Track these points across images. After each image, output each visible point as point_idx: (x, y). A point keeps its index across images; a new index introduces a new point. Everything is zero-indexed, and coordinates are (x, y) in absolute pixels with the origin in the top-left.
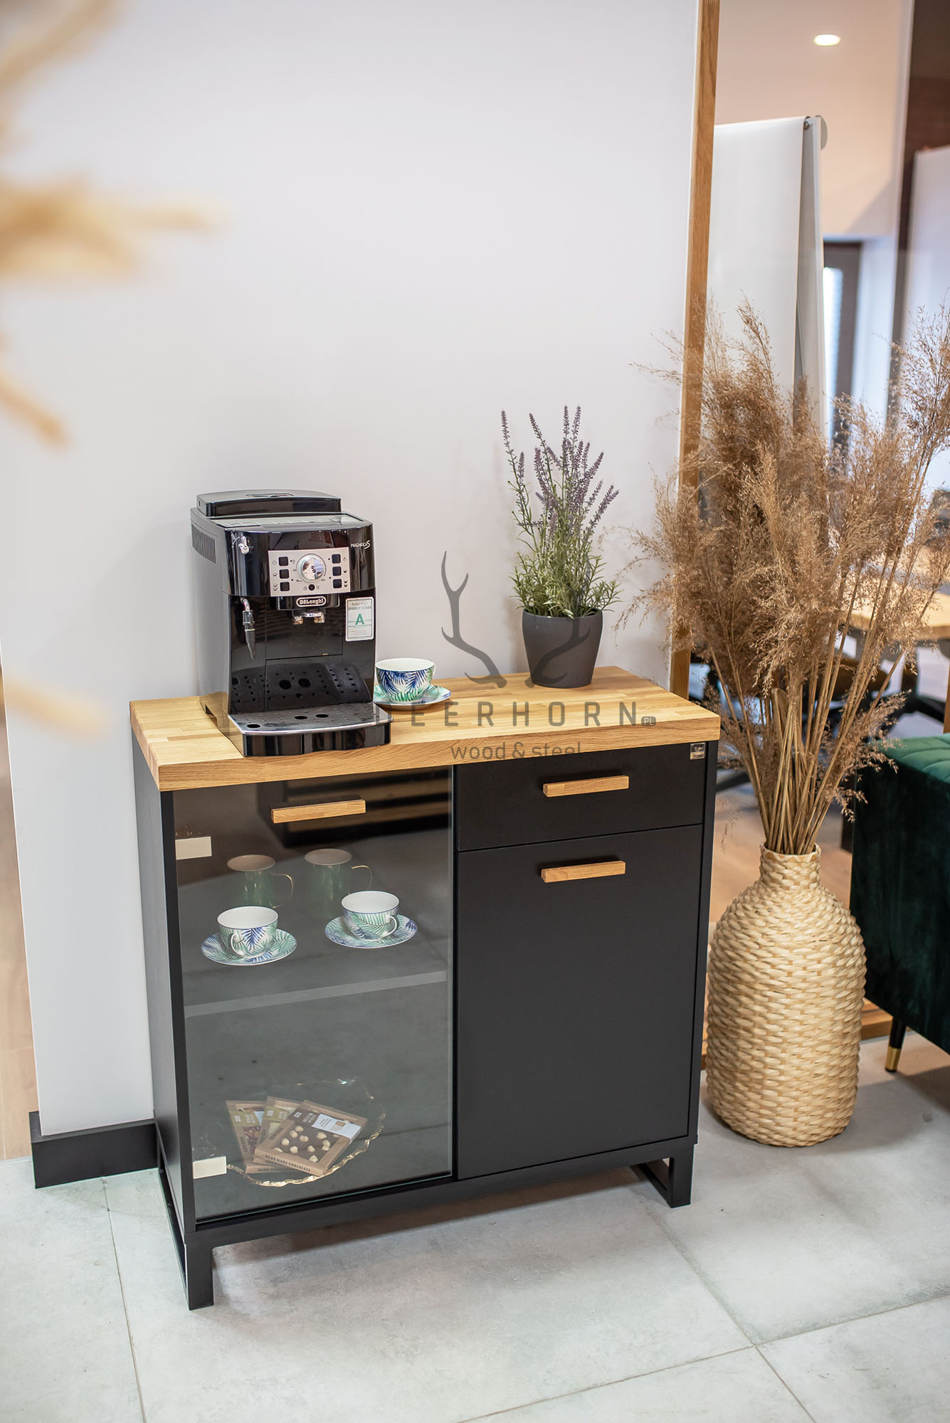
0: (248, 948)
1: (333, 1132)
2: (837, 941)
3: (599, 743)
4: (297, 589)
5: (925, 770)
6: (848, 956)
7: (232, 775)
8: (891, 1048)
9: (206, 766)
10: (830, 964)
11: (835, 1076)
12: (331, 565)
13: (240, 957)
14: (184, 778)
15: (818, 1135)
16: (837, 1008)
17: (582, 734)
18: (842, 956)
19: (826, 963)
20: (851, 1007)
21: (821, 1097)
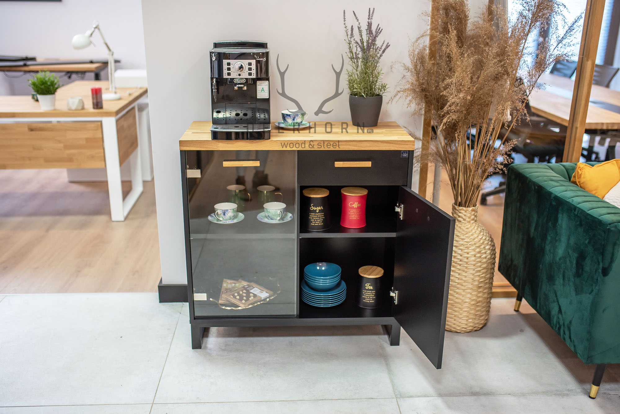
0: (223, 217)
1: (257, 294)
2: (478, 246)
3: (359, 147)
4: (234, 75)
5: (527, 176)
6: (483, 253)
7: (207, 146)
8: (517, 301)
9: (197, 142)
10: (473, 255)
11: (474, 304)
12: (248, 67)
13: (221, 221)
14: (188, 146)
15: (465, 328)
16: (475, 275)
17: (351, 142)
18: (479, 252)
19: (471, 255)
20: (483, 275)
21: (467, 312)
